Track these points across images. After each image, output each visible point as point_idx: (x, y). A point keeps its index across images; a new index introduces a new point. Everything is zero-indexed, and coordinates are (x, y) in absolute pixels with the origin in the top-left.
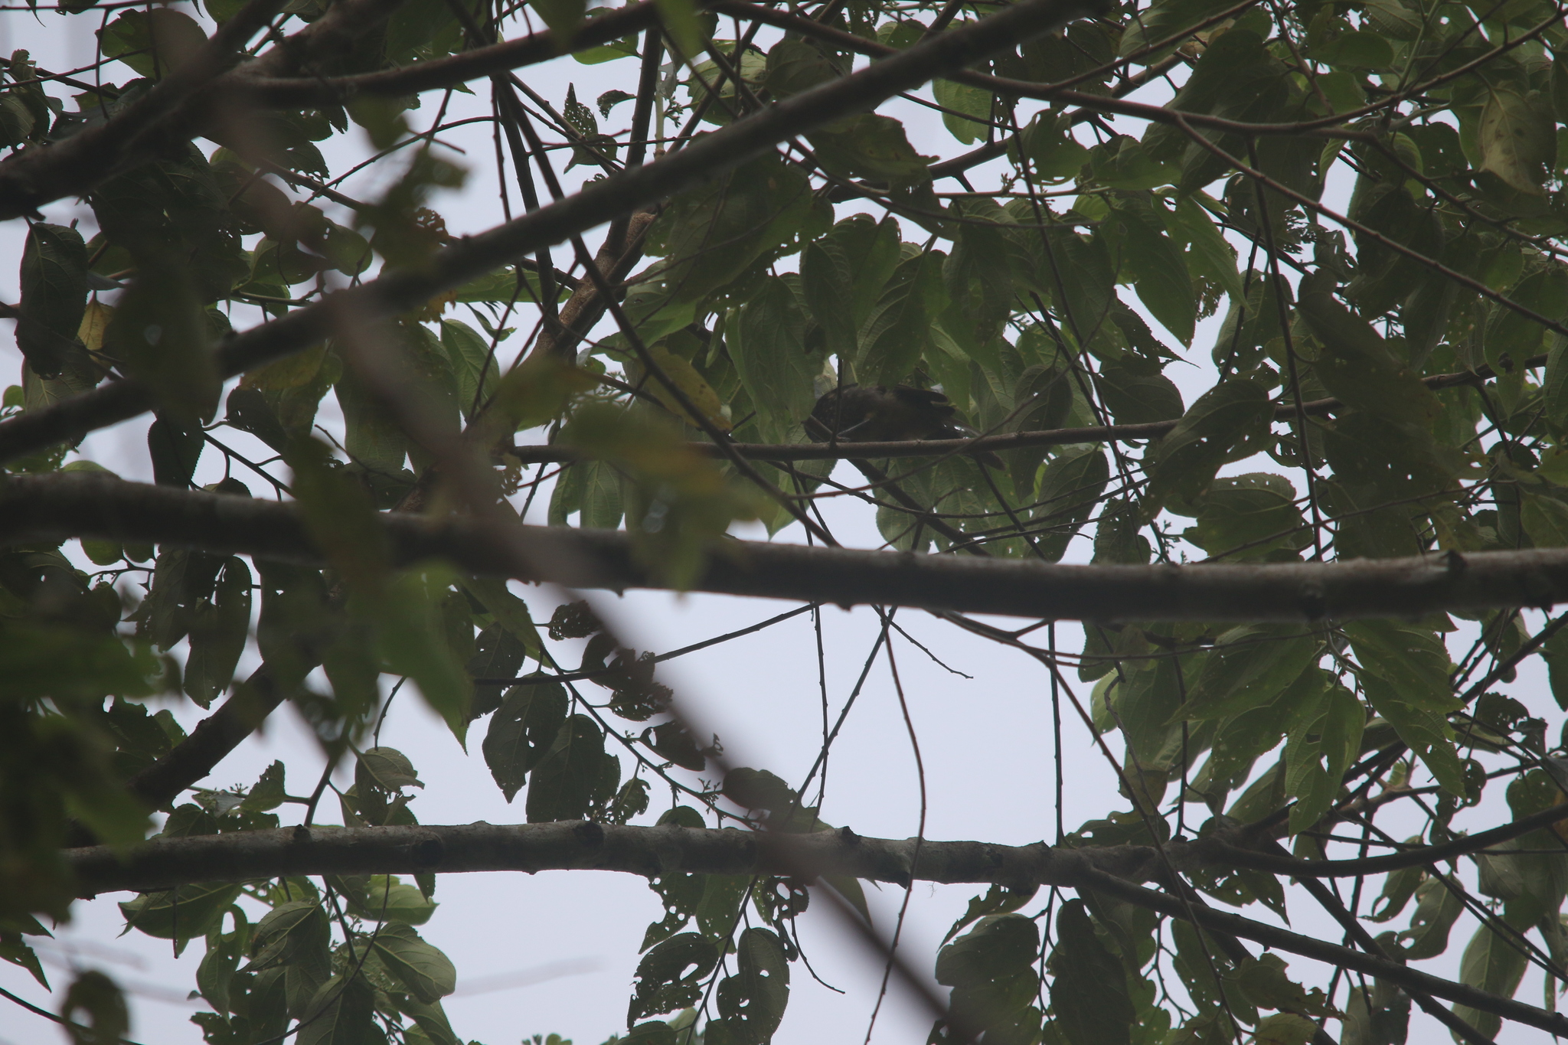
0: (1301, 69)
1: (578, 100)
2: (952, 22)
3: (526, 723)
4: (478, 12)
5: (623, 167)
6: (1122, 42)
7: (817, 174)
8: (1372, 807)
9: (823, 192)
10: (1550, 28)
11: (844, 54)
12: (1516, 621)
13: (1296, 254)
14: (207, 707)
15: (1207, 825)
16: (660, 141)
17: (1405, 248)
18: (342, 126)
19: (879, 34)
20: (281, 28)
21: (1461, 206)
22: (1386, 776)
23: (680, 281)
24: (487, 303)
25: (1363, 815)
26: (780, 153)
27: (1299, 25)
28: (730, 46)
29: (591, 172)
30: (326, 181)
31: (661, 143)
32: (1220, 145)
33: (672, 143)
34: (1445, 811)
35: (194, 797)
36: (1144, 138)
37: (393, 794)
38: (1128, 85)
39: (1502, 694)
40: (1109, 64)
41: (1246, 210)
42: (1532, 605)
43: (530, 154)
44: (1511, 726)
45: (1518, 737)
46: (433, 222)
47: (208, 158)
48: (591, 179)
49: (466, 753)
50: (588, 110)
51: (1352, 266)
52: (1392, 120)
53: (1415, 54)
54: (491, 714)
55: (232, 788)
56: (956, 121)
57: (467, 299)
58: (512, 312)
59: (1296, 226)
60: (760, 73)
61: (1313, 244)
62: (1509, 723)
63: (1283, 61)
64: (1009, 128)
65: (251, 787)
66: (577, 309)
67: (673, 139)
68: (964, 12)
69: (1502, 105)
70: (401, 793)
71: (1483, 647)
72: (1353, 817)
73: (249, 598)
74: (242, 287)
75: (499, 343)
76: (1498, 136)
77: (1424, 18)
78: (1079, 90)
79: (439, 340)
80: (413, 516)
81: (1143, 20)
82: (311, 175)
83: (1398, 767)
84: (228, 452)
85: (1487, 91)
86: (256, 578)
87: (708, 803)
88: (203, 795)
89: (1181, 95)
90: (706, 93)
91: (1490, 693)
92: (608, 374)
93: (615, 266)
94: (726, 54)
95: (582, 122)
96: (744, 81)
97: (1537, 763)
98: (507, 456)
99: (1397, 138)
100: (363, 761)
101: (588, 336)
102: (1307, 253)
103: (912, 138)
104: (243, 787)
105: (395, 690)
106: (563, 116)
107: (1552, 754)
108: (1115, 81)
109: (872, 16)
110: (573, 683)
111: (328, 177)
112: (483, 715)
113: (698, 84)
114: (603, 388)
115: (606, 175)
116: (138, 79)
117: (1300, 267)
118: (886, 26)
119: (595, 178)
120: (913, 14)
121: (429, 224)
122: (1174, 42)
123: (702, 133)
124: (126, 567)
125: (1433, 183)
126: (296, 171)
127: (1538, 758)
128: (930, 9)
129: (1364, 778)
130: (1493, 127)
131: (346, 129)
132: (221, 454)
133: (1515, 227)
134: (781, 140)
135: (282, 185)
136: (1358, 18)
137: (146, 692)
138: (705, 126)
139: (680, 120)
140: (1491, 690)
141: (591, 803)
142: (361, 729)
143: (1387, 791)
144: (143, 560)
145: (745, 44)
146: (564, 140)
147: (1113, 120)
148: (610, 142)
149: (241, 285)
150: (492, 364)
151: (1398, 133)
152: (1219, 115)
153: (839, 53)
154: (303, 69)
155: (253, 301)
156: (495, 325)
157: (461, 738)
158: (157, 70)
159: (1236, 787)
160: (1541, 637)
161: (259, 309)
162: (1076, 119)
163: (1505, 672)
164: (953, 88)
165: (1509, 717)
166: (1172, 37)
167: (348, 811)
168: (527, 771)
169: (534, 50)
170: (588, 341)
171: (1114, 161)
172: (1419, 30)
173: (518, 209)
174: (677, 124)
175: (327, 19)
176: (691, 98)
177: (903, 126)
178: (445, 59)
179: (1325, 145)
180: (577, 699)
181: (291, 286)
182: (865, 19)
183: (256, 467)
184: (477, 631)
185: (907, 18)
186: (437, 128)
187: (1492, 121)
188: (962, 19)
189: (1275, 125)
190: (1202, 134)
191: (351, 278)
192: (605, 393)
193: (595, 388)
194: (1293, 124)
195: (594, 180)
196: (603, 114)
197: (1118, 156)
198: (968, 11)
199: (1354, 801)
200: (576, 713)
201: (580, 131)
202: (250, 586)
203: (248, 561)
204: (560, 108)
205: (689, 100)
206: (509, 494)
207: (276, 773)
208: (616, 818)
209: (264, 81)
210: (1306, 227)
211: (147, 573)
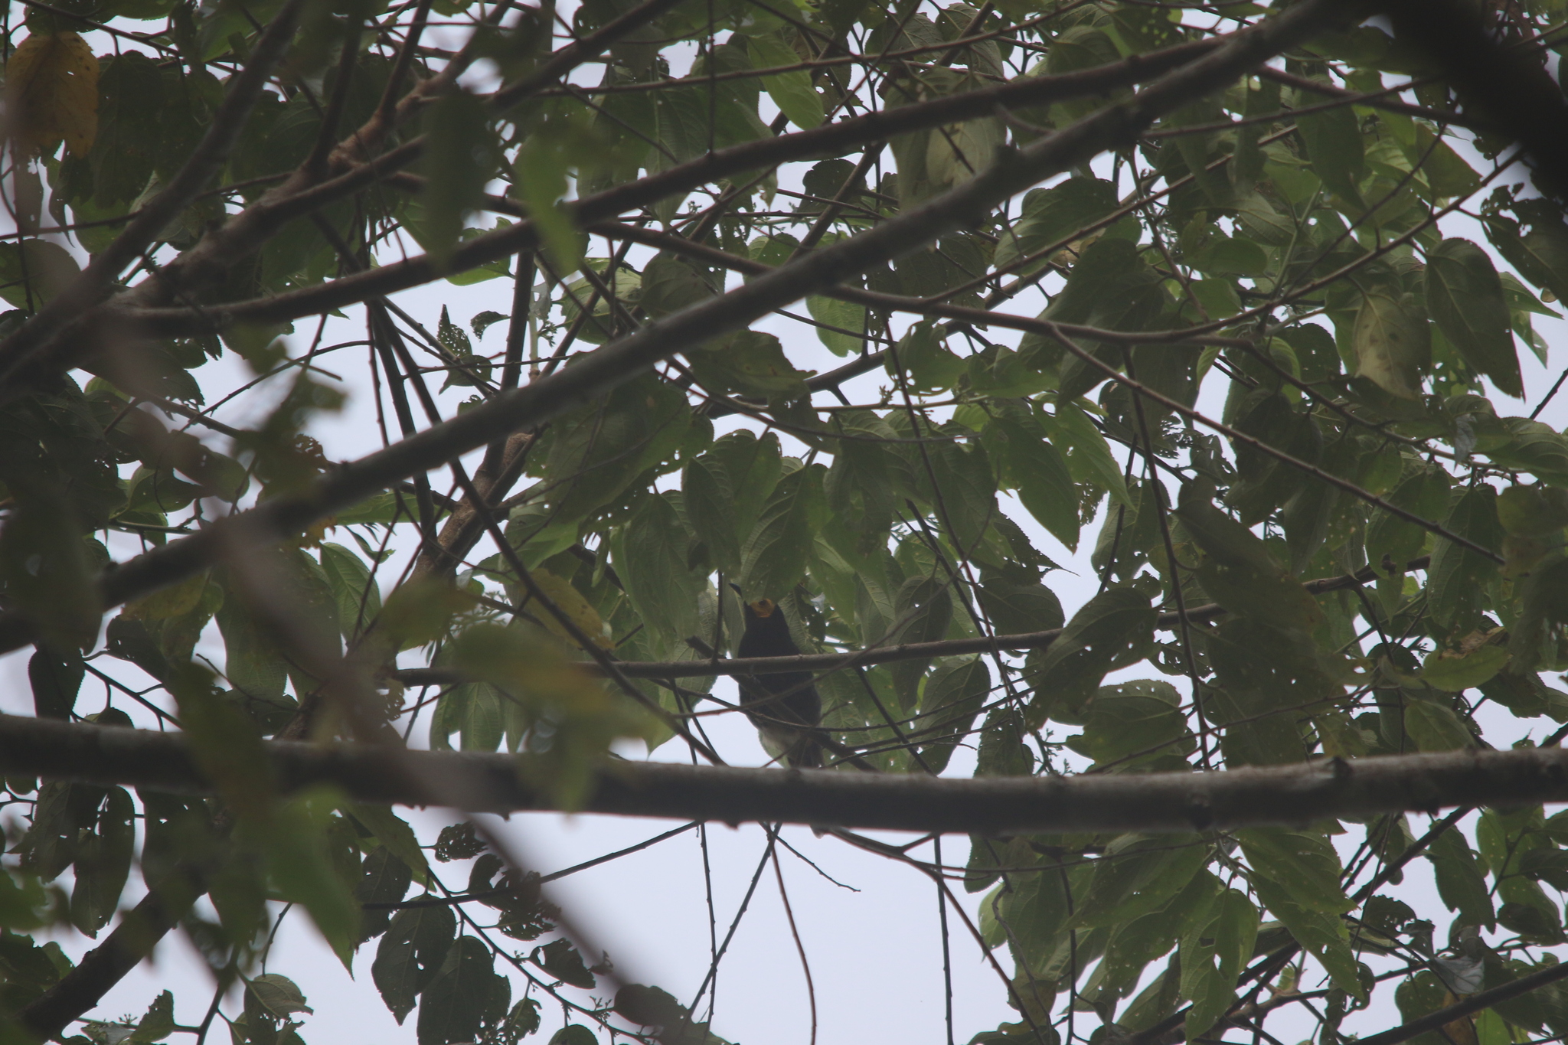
0: (1175, 275)
1: (452, 322)
2: (825, 235)
3: (414, 946)
4: (351, 238)
5: (498, 388)
6: (996, 252)
7: (694, 393)
8: (1262, 1012)
9: (702, 409)
10: (1423, 232)
11: (716, 270)
12: (1400, 823)
13: (1172, 459)
14: (94, 936)
15: (1098, 1034)
16: (535, 361)
17: (1283, 454)
18: (216, 352)
19: (751, 248)
20: (153, 256)
21: (1339, 410)
22: (1275, 982)
23: (560, 502)
24: (366, 525)
25: (1253, 1020)
26: (658, 373)
27: (1168, 230)
28: (602, 263)
29: (467, 393)
30: (202, 409)
31: (535, 364)
32: (1096, 355)
33: (546, 363)
34: (1335, 1015)
35: (83, 1029)
36: (1020, 347)
37: (282, 1021)
38: (1001, 295)
39: (1388, 897)
40: (982, 277)
41: (1121, 417)
42: (1418, 809)
43: (405, 377)
44: (1399, 928)
45: (1405, 939)
46: (311, 448)
47: (83, 389)
48: (467, 400)
49: (353, 978)
50: (462, 331)
51: (1229, 472)
52: (1268, 325)
53: (1289, 260)
54: (379, 938)
55: (121, 1019)
56: (830, 334)
57: (346, 521)
58: (392, 535)
59: (1172, 432)
60: (633, 291)
61: (1189, 449)
62: (1396, 926)
63: (1154, 267)
64: (884, 341)
65: (140, 1018)
66: (456, 530)
67: (548, 359)
68: (836, 225)
69: (1377, 310)
70: (290, 1019)
71: (1368, 849)
72: (1243, 1023)
73: (132, 827)
74: (119, 516)
75: (381, 566)
76: (1373, 341)
77: (1297, 224)
78: (952, 302)
79: (319, 563)
80: (298, 744)
81: (1015, 231)
82: (186, 402)
83: (1287, 972)
84: (108, 681)
85: (1360, 295)
86: (139, 807)
87: (600, 1021)
88: (94, 1027)
89: (1055, 305)
90: (580, 312)
91: (1377, 896)
92: (487, 594)
93: (493, 487)
94: (598, 272)
95: (456, 343)
96: (618, 300)
97: (1425, 964)
98: (390, 680)
99: (1273, 343)
100: (252, 988)
101: (467, 559)
102: (1183, 457)
103: (788, 353)
104: (132, 1018)
105: (281, 916)
106: (436, 338)
107: (1439, 956)
108: (988, 291)
109: (743, 230)
110: (461, 905)
111: (203, 404)
112: (371, 939)
113: (571, 303)
114: (482, 608)
115: (482, 397)
116: (11, 311)
117: (1176, 472)
118: (757, 241)
119: (471, 399)
120: (784, 228)
121: (307, 450)
122: (1047, 254)
123: (579, 354)
124: (9, 799)
125: (1309, 387)
126: (172, 399)
127: (1426, 959)
128: (802, 222)
129: (1253, 984)
130: (1367, 333)
131: (220, 356)
132: (102, 683)
133: (1393, 430)
134: (658, 359)
135: (160, 414)
136: (1231, 225)
137: (35, 924)
138: (579, 345)
139: (554, 340)
140: (1377, 893)
141: (483, 1025)
142: (251, 955)
143: (1276, 995)
144: (26, 791)
145: (617, 261)
146: (440, 363)
147: (986, 330)
148: (485, 364)
149: (118, 514)
150: (373, 587)
151: (1274, 338)
152: (1094, 325)
153: (712, 269)
154: (177, 299)
155: (131, 529)
156: (375, 547)
157: (348, 964)
158: (29, 301)
159: (1125, 995)
160: (1426, 840)
161: (136, 537)
162: (951, 329)
163: (1393, 874)
164: (826, 302)
165: (1396, 919)
166: (1046, 248)
167: (238, 1039)
168: (417, 994)
169: (410, 274)
170: (468, 564)
171: (991, 369)
172: (1292, 236)
173: (396, 434)
174: (551, 343)
175: (202, 247)
176: (564, 317)
177: (780, 341)
178: (319, 286)
179: (1200, 354)
180: (465, 921)
181: (168, 513)
182: (736, 234)
183: (136, 696)
184: (363, 856)
185: (779, 232)
186: (314, 352)
187: (1366, 327)
188: (835, 231)
189: (1150, 334)
190: (1077, 344)
191: (229, 505)
192: (484, 613)
193: (473, 608)
194: (1168, 332)
195: (470, 401)
196: (477, 335)
197: (995, 365)
198: (839, 224)
199: (1243, 1006)
200: (464, 935)
201: (454, 352)
202: (132, 816)
203: (132, 792)
204: (433, 330)
205: (562, 319)
206: (393, 719)
207: (165, 1002)
208: (508, 1039)
209: (139, 311)
210: (1182, 433)
211: (30, 805)
